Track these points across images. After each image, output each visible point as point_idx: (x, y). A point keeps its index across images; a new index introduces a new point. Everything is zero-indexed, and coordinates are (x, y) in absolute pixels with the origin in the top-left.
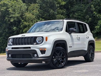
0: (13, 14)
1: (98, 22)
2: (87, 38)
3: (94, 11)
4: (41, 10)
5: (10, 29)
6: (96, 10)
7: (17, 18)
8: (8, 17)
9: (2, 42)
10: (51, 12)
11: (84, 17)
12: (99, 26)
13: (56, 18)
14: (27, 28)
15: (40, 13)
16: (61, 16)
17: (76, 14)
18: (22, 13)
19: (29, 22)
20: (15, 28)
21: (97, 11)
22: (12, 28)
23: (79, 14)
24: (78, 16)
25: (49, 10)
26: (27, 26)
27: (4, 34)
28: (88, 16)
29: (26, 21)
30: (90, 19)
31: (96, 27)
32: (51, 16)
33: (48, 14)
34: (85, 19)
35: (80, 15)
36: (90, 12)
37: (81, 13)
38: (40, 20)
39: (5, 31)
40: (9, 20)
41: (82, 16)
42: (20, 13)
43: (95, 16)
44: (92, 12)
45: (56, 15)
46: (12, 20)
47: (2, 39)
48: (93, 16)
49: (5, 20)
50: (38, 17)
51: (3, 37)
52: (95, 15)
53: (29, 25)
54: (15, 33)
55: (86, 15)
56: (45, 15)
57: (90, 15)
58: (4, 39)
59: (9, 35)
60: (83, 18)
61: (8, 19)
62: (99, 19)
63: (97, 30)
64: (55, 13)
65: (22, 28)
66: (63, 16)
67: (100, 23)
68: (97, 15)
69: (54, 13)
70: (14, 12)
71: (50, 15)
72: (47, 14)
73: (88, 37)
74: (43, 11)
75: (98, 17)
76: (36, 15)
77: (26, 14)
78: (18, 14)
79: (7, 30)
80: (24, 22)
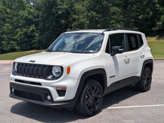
0: (61, 5)
1: (161, 18)
2: (142, 58)
3: (157, 3)
4: (93, 1)
5: (57, 22)
6: (159, 2)
7: (66, 9)
8: (55, 8)
9: (49, 37)
10: (105, 4)
11: (144, 10)
12: (161, 22)
13: (110, 11)
14: (76, 22)
15: (91, 5)
16: (116, 9)
17: (135, 6)
18: (71, 4)
19: (78, 15)
20: (63, 21)
21: (160, 4)
22: (60, 21)
23: (139, 6)
24: (137, 9)
25: (102, 2)
26: (76, 20)
27: (51, 28)
28: (149, 9)
29: (75, 14)
30: (151, 12)
31: (158, 23)
32: (104, 8)
33: (101, 6)
34: (145, 13)
35: (139, 8)
36: (151, 5)
37: (141, 6)
38: (90, 13)
39: (53, 25)
40: (57, 12)
41: (142, 10)
42: (68, 4)
43: (157, 10)
44: (154, 4)
45: (110, 8)
46: (60, 12)
47: (49, 33)
48: (154, 9)
49: (52, 12)
50: (88, 10)
51: (50, 31)
52: (157, 8)
53: (79, 18)
54: (63, 27)
55: (147, 8)
56: (97, 7)
57: (151, 8)
58: (51, 33)
59: (56, 29)
60: (142, 11)
61: (55, 11)
62: (162, 13)
63: (159, 26)
64: (109, 5)
65: (71, 21)
66: (118, 9)
67: (163, 18)
68: (159, 8)
69: (107, 5)
70: (62, 3)
71: (102, 8)
72: (99, 6)
73: (144, 56)
74: (95, 2)
75: (161, 11)
76: (86, 7)
77: (76, 5)
78: (66, 5)
79: (54, 24)
80: (73, 14)
